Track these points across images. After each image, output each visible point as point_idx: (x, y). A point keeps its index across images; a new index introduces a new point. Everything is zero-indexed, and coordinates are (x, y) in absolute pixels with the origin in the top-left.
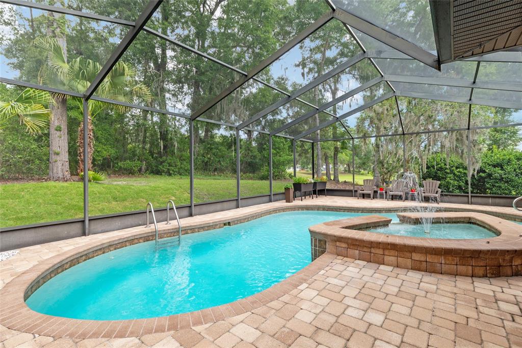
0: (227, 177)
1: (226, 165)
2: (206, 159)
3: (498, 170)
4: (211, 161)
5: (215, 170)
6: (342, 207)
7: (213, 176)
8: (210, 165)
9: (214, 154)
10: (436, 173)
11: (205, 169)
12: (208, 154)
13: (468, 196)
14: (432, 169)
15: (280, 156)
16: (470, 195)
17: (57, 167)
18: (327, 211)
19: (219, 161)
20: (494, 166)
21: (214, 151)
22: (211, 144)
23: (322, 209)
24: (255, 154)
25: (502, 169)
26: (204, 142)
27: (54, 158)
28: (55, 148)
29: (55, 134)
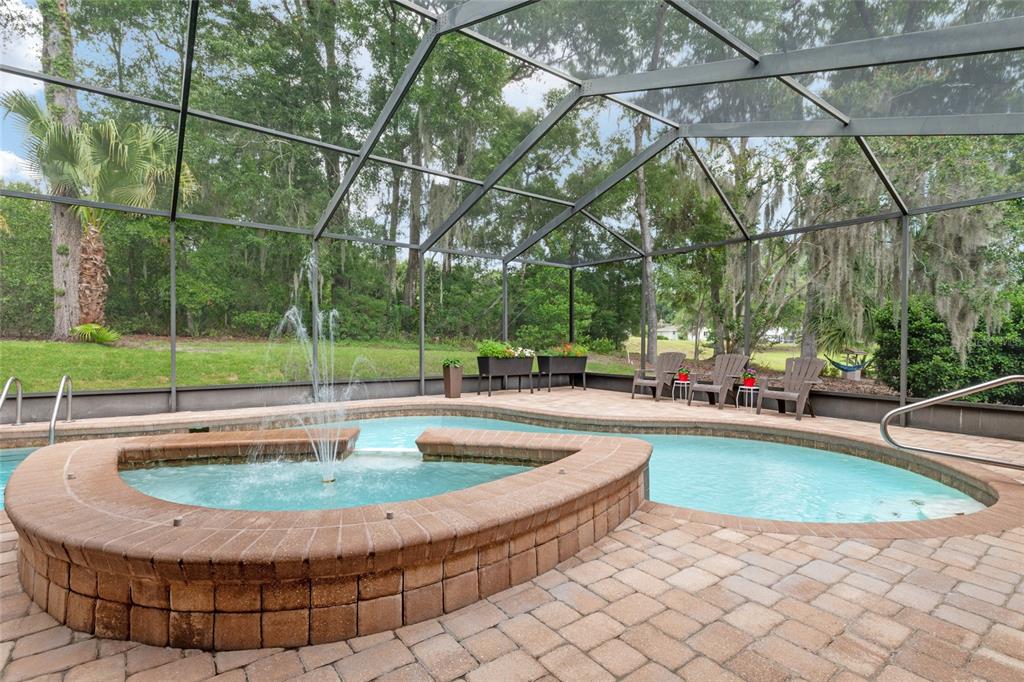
6: (527, 413)
17: (62, 318)
18: (502, 419)
23: (491, 415)
27: (57, 301)
28: (58, 286)
29: (58, 261)
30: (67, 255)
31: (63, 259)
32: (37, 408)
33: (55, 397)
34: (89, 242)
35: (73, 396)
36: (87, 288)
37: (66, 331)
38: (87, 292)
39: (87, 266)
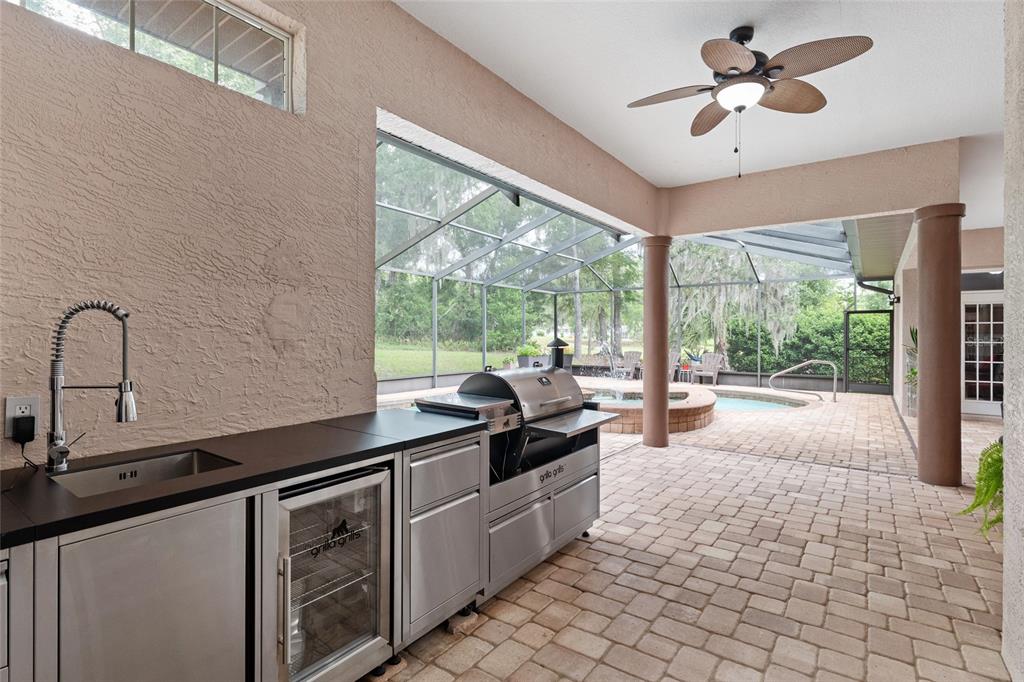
0: (426, 346)
1: (425, 326)
2: (392, 317)
3: (827, 340)
4: (400, 319)
5: (408, 334)
7: (403, 343)
8: (398, 326)
9: (405, 308)
10: (746, 343)
11: (391, 333)
12: (396, 308)
13: (756, 376)
14: (740, 336)
15: (513, 314)
16: (759, 373)
19: (414, 320)
20: (824, 334)
21: (405, 302)
22: (400, 292)
24: (474, 308)
25: (833, 339)
26: (389, 286)
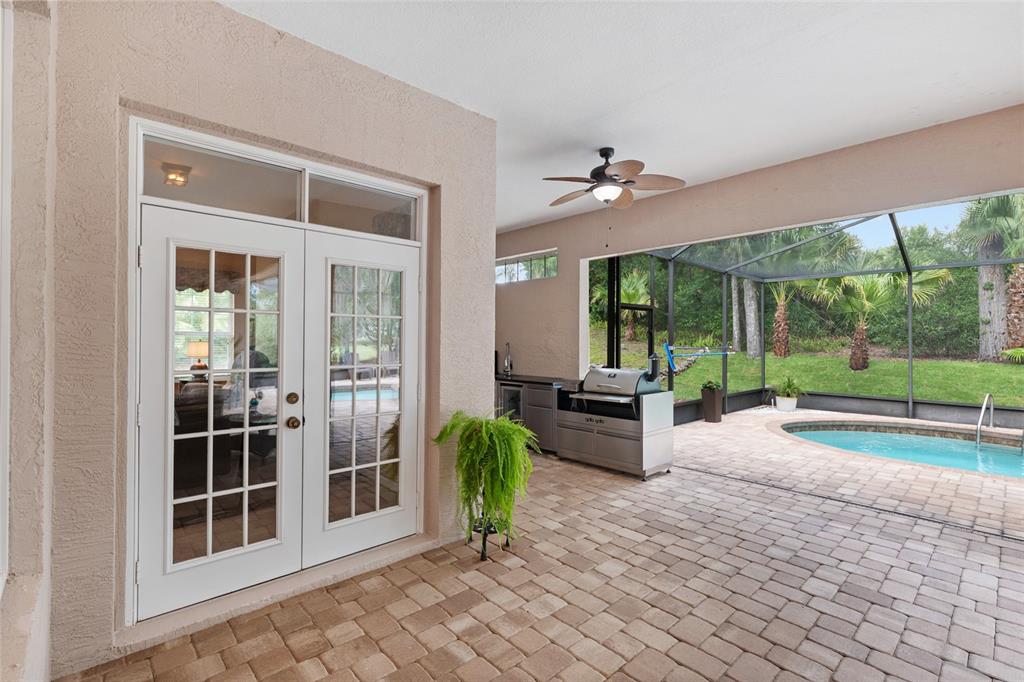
27: (982, 328)
28: (983, 315)
29: (983, 295)
30: (992, 290)
31: (988, 294)
32: (970, 415)
33: (981, 408)
34: (1018, 277)
35: (995, 409)
36: (1015, 317)
37: (991, 353)
38: (1016, 321)
39: (1016, 299)
